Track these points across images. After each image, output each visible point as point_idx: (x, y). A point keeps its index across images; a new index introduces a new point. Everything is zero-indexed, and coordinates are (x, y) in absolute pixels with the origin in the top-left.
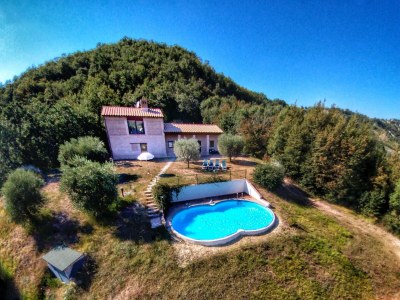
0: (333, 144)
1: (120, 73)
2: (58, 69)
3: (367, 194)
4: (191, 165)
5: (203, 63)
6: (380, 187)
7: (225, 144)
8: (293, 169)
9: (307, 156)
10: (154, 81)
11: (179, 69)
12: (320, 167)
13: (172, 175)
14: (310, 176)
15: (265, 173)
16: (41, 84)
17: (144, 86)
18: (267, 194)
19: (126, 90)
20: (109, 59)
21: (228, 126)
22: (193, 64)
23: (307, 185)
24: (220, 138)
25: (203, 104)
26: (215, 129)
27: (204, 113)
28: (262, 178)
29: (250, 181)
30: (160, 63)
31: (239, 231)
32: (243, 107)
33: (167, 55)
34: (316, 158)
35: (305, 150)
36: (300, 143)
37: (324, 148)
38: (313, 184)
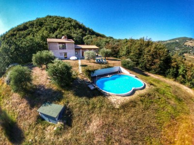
1: (48, 27)
2: (22, 27)
3: (168, 70)
6: (174, 67)
8: (135, 61)
9: (142, 56)
10: (62, 29)
11: (72, 26)
12: (148, 60)
14: (144, 64)
16: (15, 33)
17: (58, 31)
20: (42, 23)
22: (77, 24)
23: (142, 67)
25: (84, 38)
27: (85, 41)
28: (128, 65)
30: (63, 23)
31: (133, 88)
33: (66, 21)
34: (146, 57)
35: (140, 54)
36: (138, 52)
37: (149, 53)
38: (145, 67)
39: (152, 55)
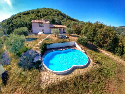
0: (105, 33)
1: (41, 14)
2: (26, 13)
3: (117, 48)
4: (56, 36)
5: (63, 13)
6: (120, 46)
7: (68, 30)
8: (91, 39)
9: (96, 35)
10: (50, 16)
11: (56, 14)
12: (101, 39)
13: (49, 39)
14: (97, 41)
15: (82, 40)
16: (21, 15)
17: (47, 16)
18: (83, 47)
19: (42, 17)
20: (39, 11)
21: (69, 26)
22: (60, 13)
23: (96, 44)
24: (66, 29)
25: (62, 21)
26: (65, 26)
27: (62, 23)
28: (81, 42)
29: (76, 42)
30: (52, 12)
31: (74, 66)
32: (73, 22)
33: (54, 11)
34: (99, 36)
35: (95, 34)
36: (93, 31)
37: (102, 34)
38: (98, 44)
39: (104, 36)
